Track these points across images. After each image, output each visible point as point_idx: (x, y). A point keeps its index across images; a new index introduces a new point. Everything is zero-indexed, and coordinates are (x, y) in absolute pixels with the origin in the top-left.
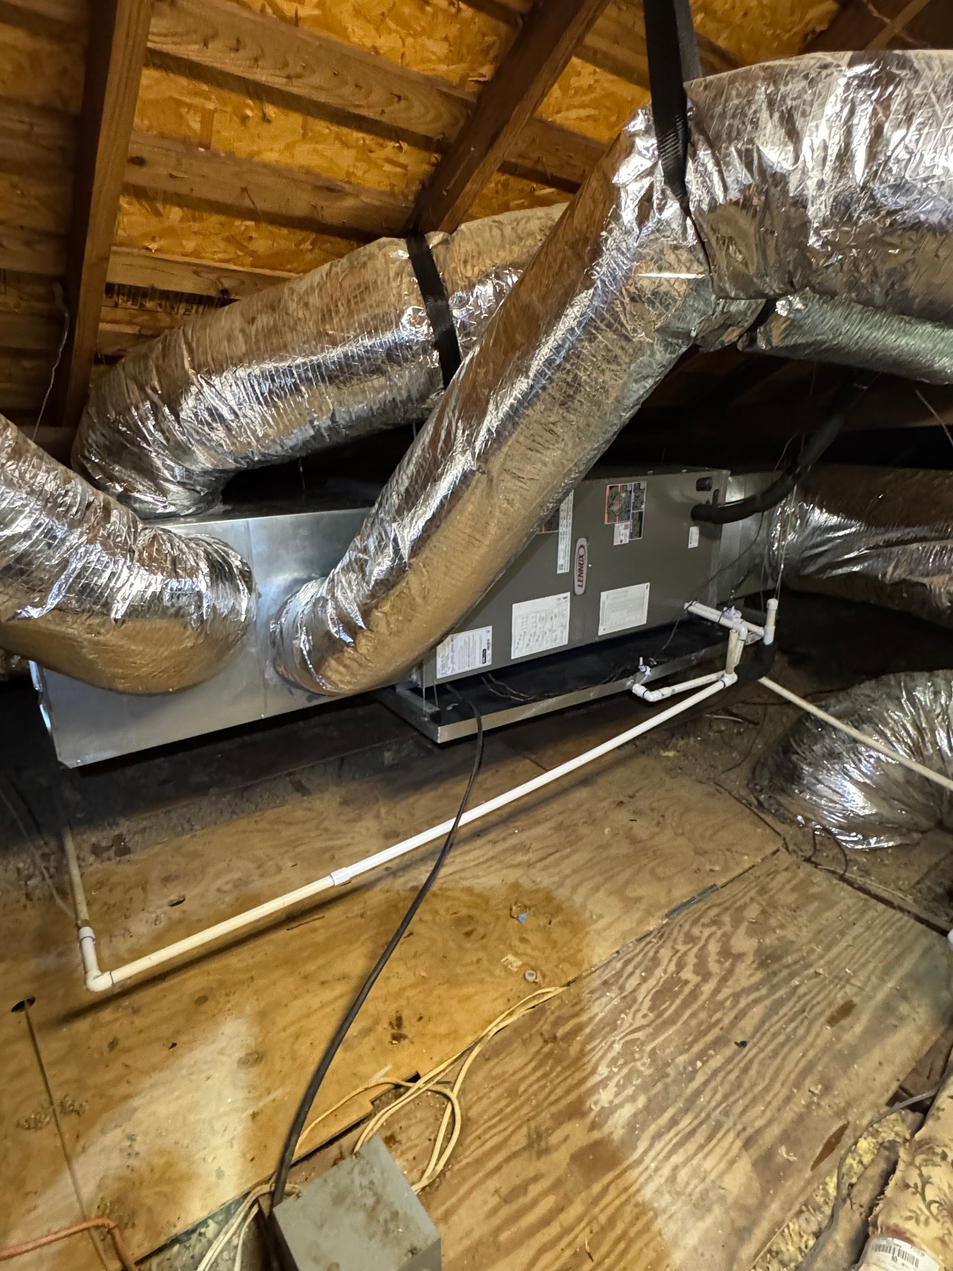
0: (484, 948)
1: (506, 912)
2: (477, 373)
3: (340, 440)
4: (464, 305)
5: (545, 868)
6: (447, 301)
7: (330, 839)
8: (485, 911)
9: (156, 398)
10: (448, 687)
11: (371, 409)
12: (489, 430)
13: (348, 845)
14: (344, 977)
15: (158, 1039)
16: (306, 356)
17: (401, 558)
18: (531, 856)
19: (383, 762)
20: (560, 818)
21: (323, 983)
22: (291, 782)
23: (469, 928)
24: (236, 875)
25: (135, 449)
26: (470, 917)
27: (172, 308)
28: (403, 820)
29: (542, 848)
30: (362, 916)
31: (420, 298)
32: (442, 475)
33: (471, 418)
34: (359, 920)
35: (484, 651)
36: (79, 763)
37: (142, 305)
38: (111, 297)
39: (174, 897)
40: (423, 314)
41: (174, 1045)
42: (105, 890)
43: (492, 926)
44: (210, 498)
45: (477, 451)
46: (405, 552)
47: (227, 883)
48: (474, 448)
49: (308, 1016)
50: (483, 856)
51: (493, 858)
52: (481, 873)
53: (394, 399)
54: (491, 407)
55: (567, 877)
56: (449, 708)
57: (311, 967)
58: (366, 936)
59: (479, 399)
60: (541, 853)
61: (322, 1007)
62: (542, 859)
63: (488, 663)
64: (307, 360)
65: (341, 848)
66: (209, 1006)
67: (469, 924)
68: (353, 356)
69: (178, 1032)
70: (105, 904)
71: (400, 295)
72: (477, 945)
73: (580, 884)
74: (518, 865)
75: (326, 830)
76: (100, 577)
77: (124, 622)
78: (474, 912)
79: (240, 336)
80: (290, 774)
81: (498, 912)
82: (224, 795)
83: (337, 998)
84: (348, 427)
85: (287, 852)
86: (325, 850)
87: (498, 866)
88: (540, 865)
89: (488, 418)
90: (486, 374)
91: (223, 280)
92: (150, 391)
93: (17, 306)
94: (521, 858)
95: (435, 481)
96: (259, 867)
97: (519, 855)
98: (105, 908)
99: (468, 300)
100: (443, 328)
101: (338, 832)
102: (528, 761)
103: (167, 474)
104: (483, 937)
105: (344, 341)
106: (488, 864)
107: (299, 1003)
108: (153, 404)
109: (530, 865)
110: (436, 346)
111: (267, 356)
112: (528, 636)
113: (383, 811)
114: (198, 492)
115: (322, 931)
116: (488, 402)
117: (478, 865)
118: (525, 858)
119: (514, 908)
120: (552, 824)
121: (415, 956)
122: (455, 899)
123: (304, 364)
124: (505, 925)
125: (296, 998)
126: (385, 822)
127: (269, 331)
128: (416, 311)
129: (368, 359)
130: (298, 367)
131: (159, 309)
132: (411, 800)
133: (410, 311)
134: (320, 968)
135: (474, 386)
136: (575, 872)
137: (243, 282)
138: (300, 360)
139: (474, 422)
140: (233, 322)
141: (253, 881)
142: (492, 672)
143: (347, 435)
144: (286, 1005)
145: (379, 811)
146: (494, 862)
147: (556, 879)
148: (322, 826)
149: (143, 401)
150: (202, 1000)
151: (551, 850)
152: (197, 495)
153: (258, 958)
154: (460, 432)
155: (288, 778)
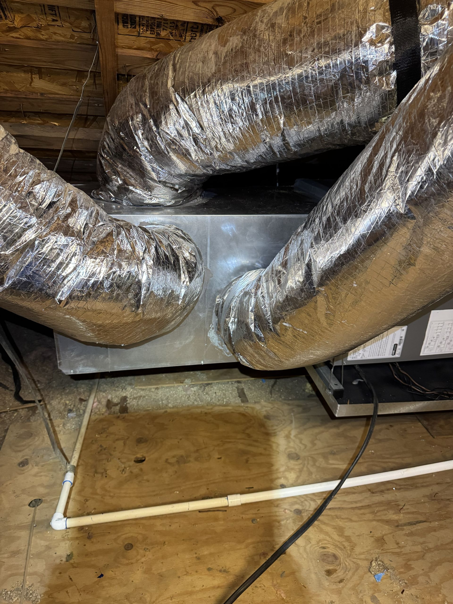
0: (339, 592)
1: (365, 564)
2: (429, 98)
3: (289, 156)
4: (436, 19)
5: (411, 534)
6: (417, 16)
7: (250, 445)
8: (349, 556)
9: (146, 112)
10: (357, 367)
11: (319, 130)
12: (430, 170)
13: (261, 454)
14: (224, 571)
15: (93, 566)
16: (264, 77)
17: (311, 283)
18: (401, 517)
19: (304, 390)
20: (436, 489)
21: (209, 569)
22: (238, 388)
23: (331, 568)
24: (180, 452)
25: (131, 152)
26: (335, 557)
27: (181, 36)
28: (306, 446)
29: (413, 513)
30: (253, 520)
31: (388, 14)
32: (365, 211)
33: (409, 152)
34: (250, 523)
35: (396, 345)
36: (72, 372)
37: (158, 34)
38: (135, 28)
39: (139, 456)
40: (387, 31)
41: (102, 575)
42: (104, 435)
43: (350, 574)
44: (186, 194)
45: (409, 193)
46: (315, 278)
47: (174, 457)
48: (406, 189)
49: (191, 593)
50: (360, 501)
51: (369, 506)
52: (354, 518)
53: (342, 121)
54: (439, 140)
55: (429, 550)
56: (355, 383)
57: (205, 551)
58: (250, 541)
59: (424, 131)
60: (411, 518)
61: (202, 590)
62: (410, 524)
63: (397, 355)
64: (264, 81)
65: (255, 455)
66: (132, 553)
67: (332, 563)
68: (307, 77)
69: (107, 566)
70: (101, 446)
71: (365, 11)
72: (334, 587)
73: (439, 563)
74: (387, 522)
75: (249, 436)
76: (49, 266)
77: (67, 303)
78: (339, 553)
79: (213, 56)
80: (239, 382)
81: (359, 562)
82: (194, 386)
83: (214, 588)
84: (299, 145)
85: (218, 445)
86: (244, 453)
87: (371, 517)
88: (407, 529)
89: (431, 155)
90: (440, 99)
91: (217, 9)
92: (142, 106)
93: (72, 37)
94: (392, 516)
95: (357, 216)
96: (197, 451)
97: (391, 512)
98: (100, 449)
99: (442, 13)
100: (408, 47)
101: (256, 441)
102: (420, 424)
103: (154, 175)
104: (341, 581)
105: (301, 62)
106: (362, 511)
107: (188, 579)
108: (143, 115)
109: (398, 526)
110: (395, 66)
111: (230, 76)
112: (440, 339)
113: (293, 433)
114: (177, 190)
115: (222, 522)
116: (434, 135)
117: (353, 508)
118: (395, 517)
119: (374, 564)
120: (427, 491)
121: (281, 576)
122: (327, 534)
123: (262, 84)
124: (362, 577)
125: (187, 574)
126: (292, 444)
127: (236, 52)
128: (380, 29)
129: (322, 80)
130: (255, 86)
131: (171, 38)
132: (316, 430)
133: (373, 28)
134: (211, 554)
135: (422, 115)
136: (437, 548)
137: (235, 10)
138: (258, 81)
139: (413, 158)
140: (210, 45)
141: (189, 461)
142: (400, 363)
143: (295, 153)
144: (179, 577)
145: (289, 433)
146: (366, 511)
147: (419, 548)
148: (247, 431)
149: (137, 113)
150: (129, 547)
151: (421, 518)
152: (175, 192)
153: (173, 527)
154: (393, 169)
155: (236, 385)
